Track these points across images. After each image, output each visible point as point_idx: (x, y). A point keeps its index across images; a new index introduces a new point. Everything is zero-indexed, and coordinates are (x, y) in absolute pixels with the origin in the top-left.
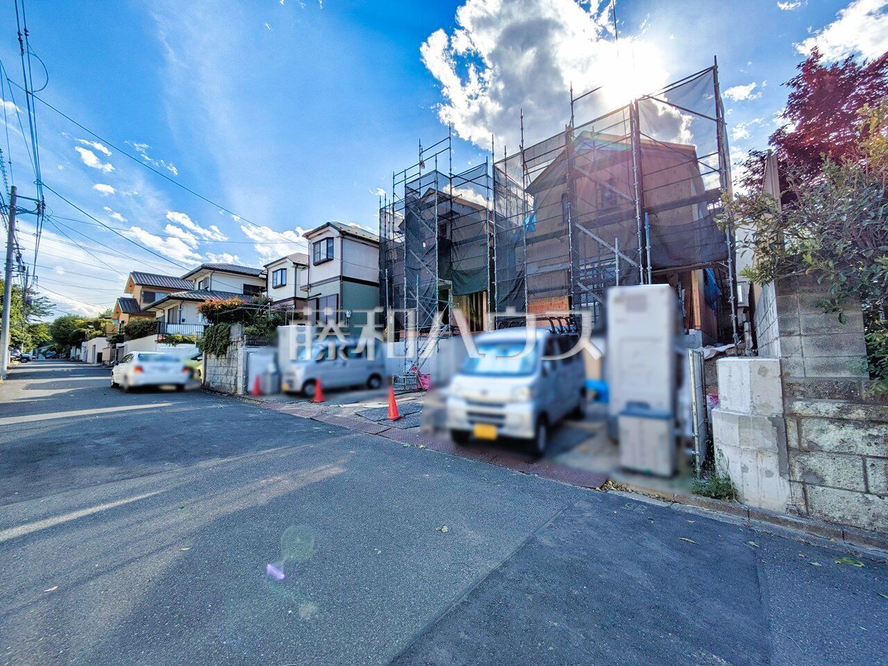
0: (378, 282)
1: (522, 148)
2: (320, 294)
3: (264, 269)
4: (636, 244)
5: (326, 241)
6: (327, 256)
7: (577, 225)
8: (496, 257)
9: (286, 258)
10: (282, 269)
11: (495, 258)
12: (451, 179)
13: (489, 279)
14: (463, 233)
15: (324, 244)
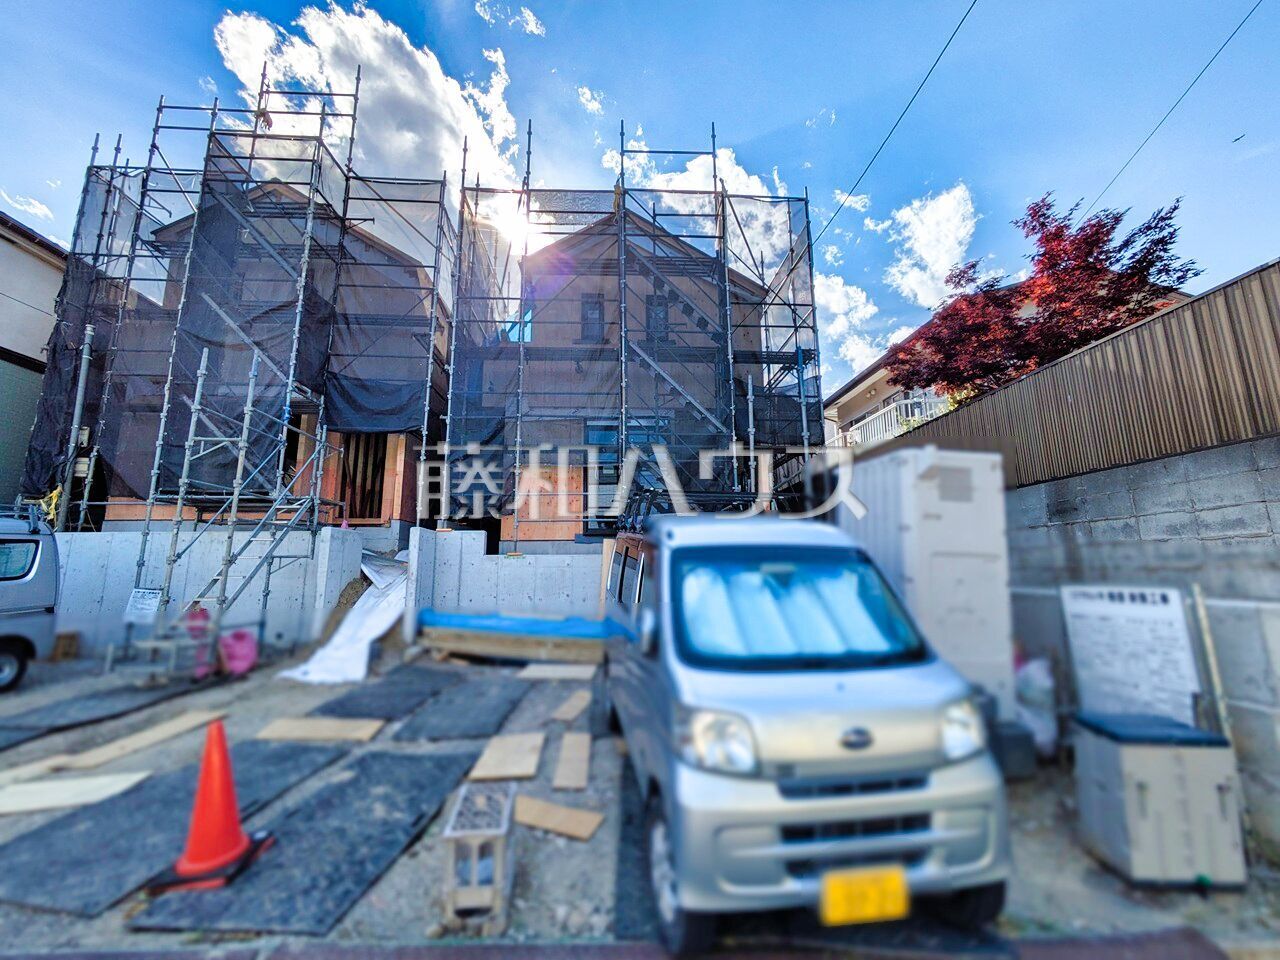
7: (634, 346)
8: (453, 366)
11: (450, 368)
12: (348, 178)
13: (426, 408)
14: (369, 300)
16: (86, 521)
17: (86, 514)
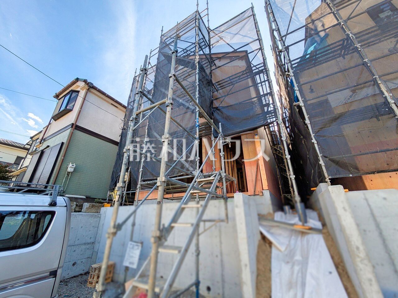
0: (119, 141)
5: (70, 94)
15: (68, 97)
16: (126, 201)
17: (126, 198)
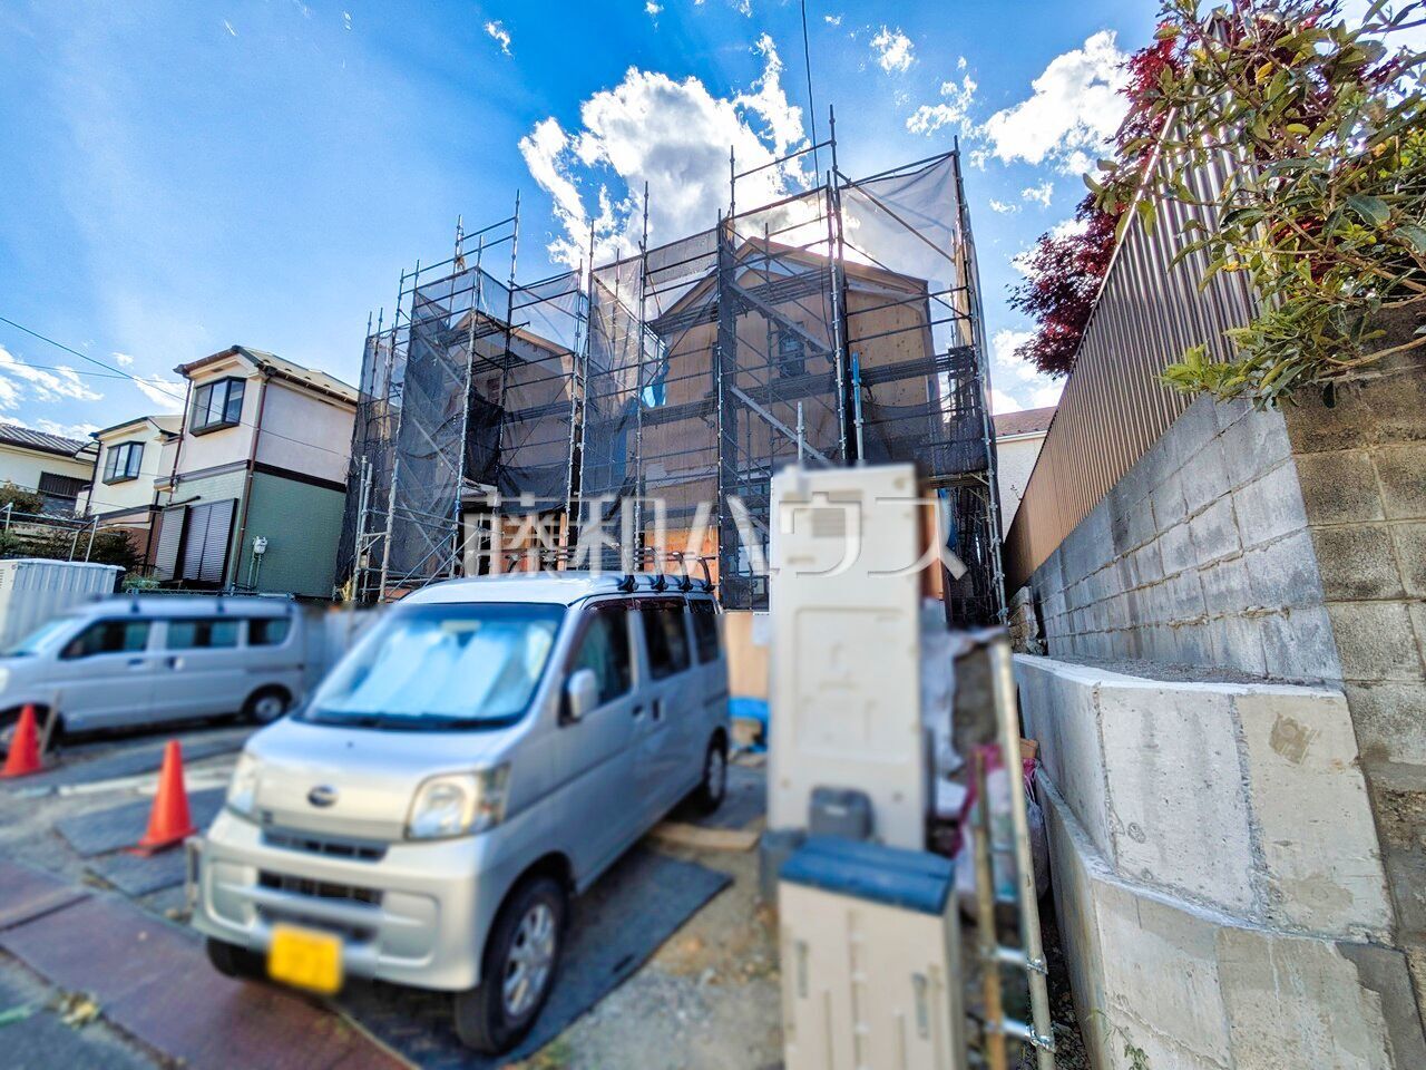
0: (346, 483)
1: (645, 248)
2: (198, 498)
3: (92, 439)
4: (835, 430)
5: (225, 384)
6: (224, 415)
7: (734, 390)
8: (583, 443)
9: (145, 419)
10: (132, 444)
11: (582, 446)
12: (511, 292)
13: (570, 486)
14: (527, 396)
15: (221, 390)
16: (368, 602)
